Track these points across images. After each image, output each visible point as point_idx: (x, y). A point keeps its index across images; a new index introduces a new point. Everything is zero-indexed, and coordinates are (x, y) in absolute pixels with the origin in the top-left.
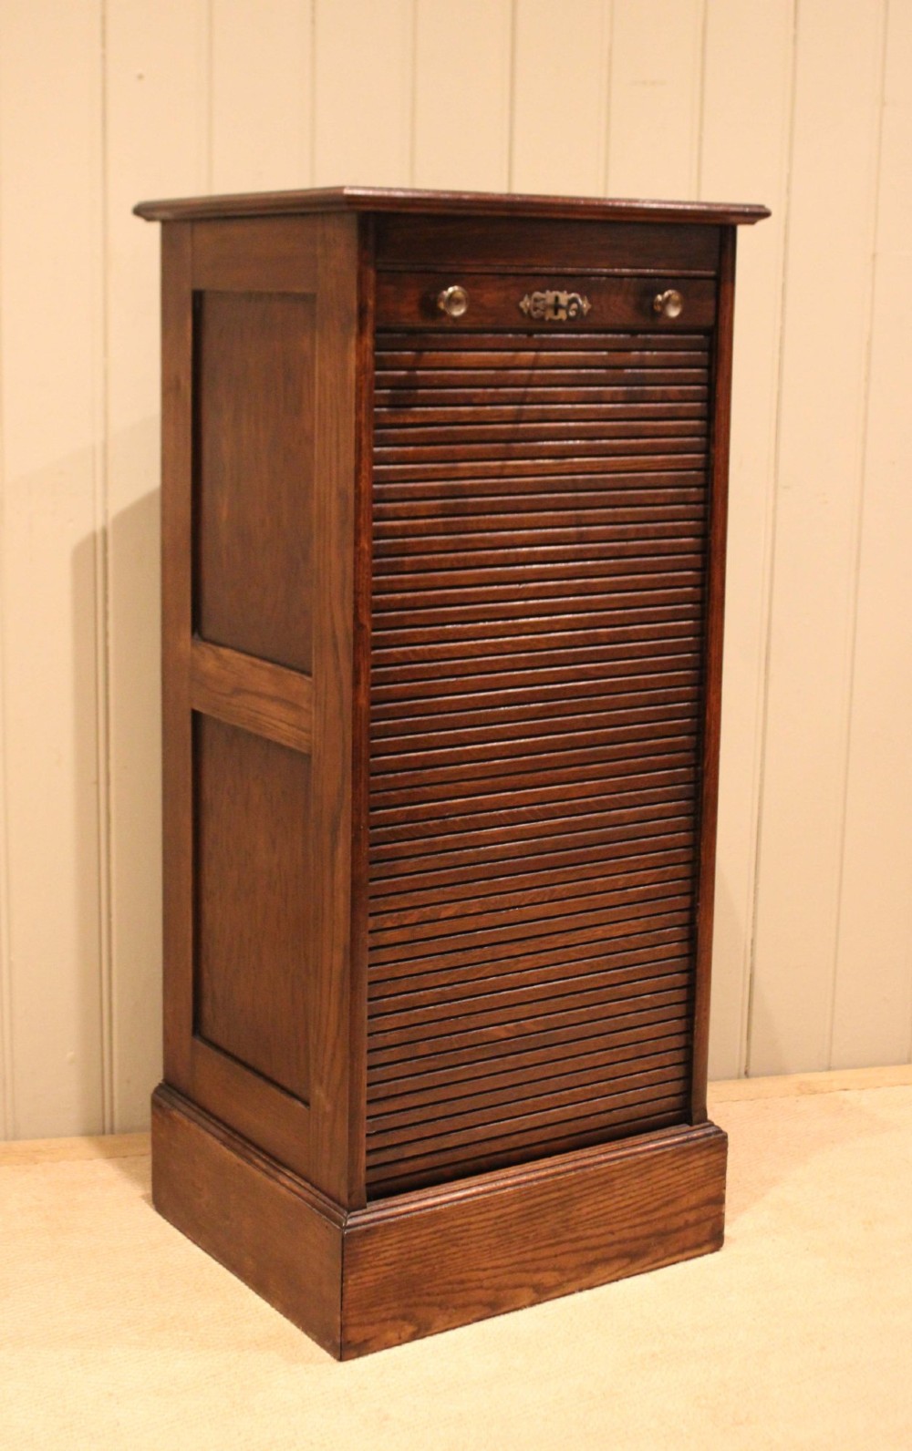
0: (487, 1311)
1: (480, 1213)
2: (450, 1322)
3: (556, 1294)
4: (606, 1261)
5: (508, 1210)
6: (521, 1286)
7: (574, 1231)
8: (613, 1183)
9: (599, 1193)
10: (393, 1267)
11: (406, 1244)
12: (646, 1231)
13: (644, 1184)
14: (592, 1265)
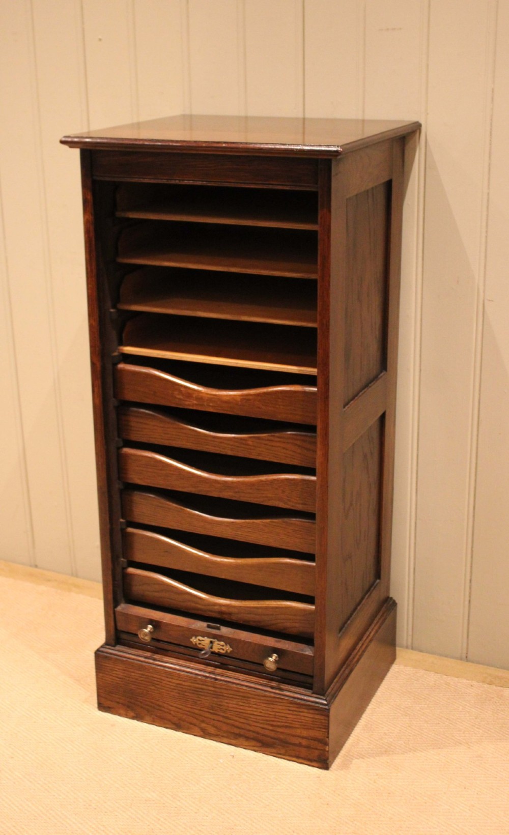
0: (174, 726)
1: (167, 677)
2: (153, 721)
3: (216, 739)
4: (247, 738)
5: (183, 683)
6: (195, 725)
7: (224, 712)
8: (249, 699)
9: (239, 700)
10: (120, 680)
11: (127, 673)
12: (272, 734)
13: (270, 709)
14: (237, 736)
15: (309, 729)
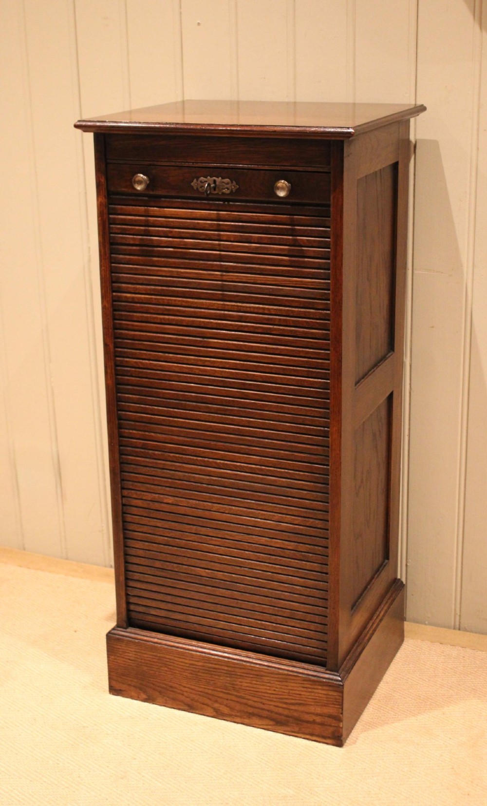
0: (186, 708)
1: (180, 658)
2: (166, 703)
3: (229, 719)
4: (260, 717)
5: (196, 663)
6: (208, 705)
7: (238, 691)
8: (264, 678)
9: (253, 679)
10: (133, 662)
11: (139, 654)
12: (286, 712)
13: (283, 687)
14: (251, 715)
15: (322, 706)
